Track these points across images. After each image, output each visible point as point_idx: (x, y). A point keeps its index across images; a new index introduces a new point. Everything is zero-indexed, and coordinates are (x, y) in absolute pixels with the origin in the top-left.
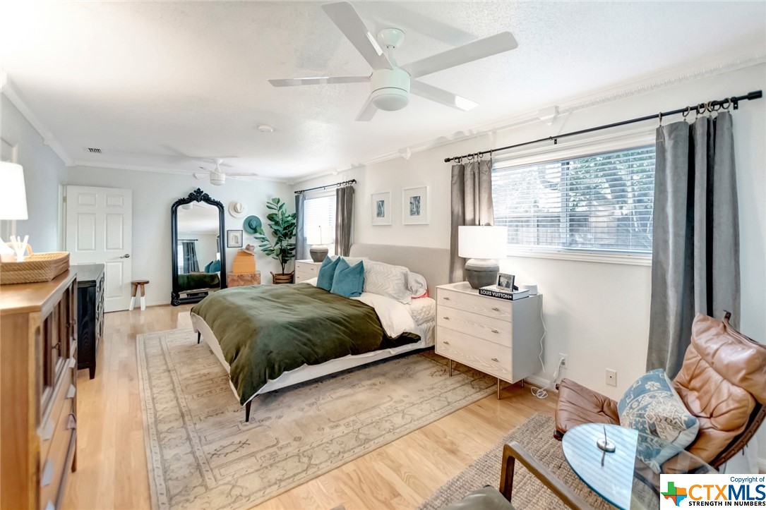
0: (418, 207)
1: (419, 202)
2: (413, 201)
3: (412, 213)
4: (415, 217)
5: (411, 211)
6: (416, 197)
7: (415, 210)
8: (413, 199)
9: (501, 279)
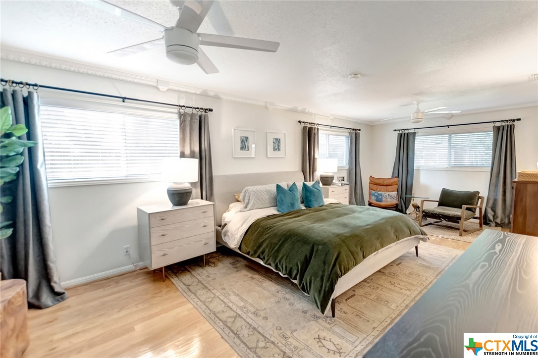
0: (279, 146)
1: (279, 143)
2: (275, 141)
3: (275, 149)
4: (277, 152)
5: (274, 148)
6: (277, 139)
7: (276, 147)
8: (275, 140)
9: (339, 179)
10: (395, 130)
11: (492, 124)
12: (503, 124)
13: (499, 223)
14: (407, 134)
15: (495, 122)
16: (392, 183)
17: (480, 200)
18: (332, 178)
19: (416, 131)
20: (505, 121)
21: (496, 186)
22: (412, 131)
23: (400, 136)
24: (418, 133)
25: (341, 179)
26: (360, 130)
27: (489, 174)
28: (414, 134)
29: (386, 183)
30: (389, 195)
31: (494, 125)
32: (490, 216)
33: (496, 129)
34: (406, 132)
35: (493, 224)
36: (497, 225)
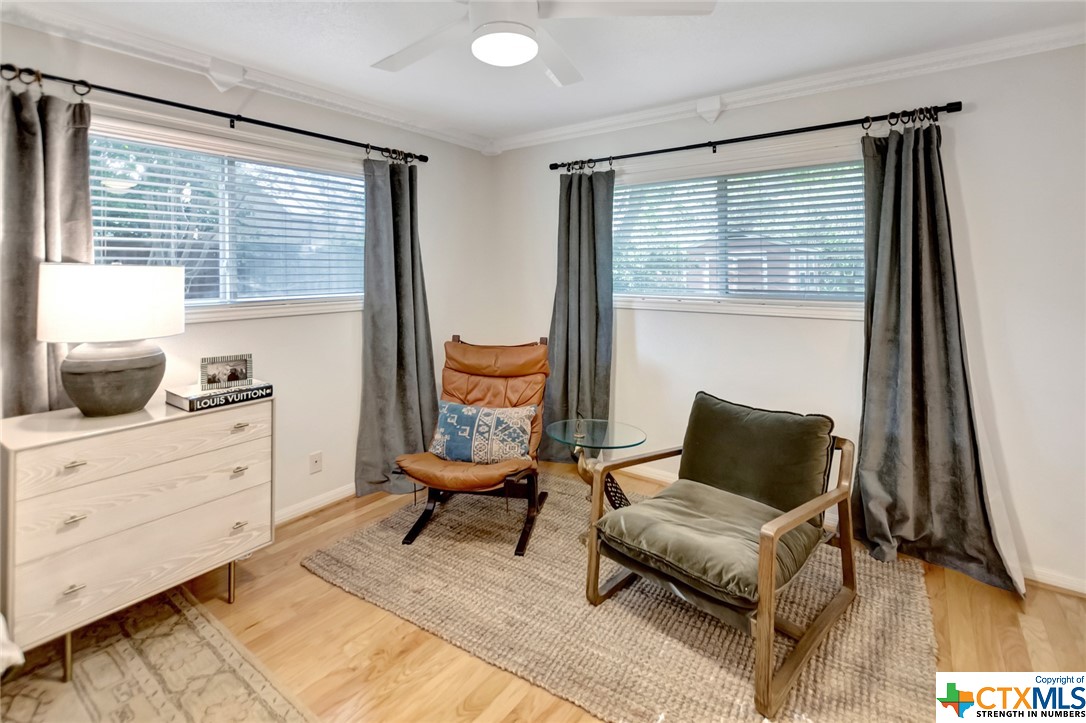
9: (212, 370)
10: (554, 167)
11: (858, 131)
12: (900, 128)
13: (912, 538)
14: (590, 178)
15: (867, 120)
16: (524, 365)
17: (837, 454)
18: (150, 370)
19: (616, 166)
20: (905, 114)
21: (892, 379)
22: (604, 167)
23: (567, 185)
24: (623, 173)
25: (223, 371)
26: (424, 159)
27: (861, 328)
28: (611, 175)
29: (504, 363)
30: (499, 422)
31: (863, 133)
32: (878, 510)
33: (872, 150)
34: (587, 171)
35: (890, 550)
36: (906, 549)
